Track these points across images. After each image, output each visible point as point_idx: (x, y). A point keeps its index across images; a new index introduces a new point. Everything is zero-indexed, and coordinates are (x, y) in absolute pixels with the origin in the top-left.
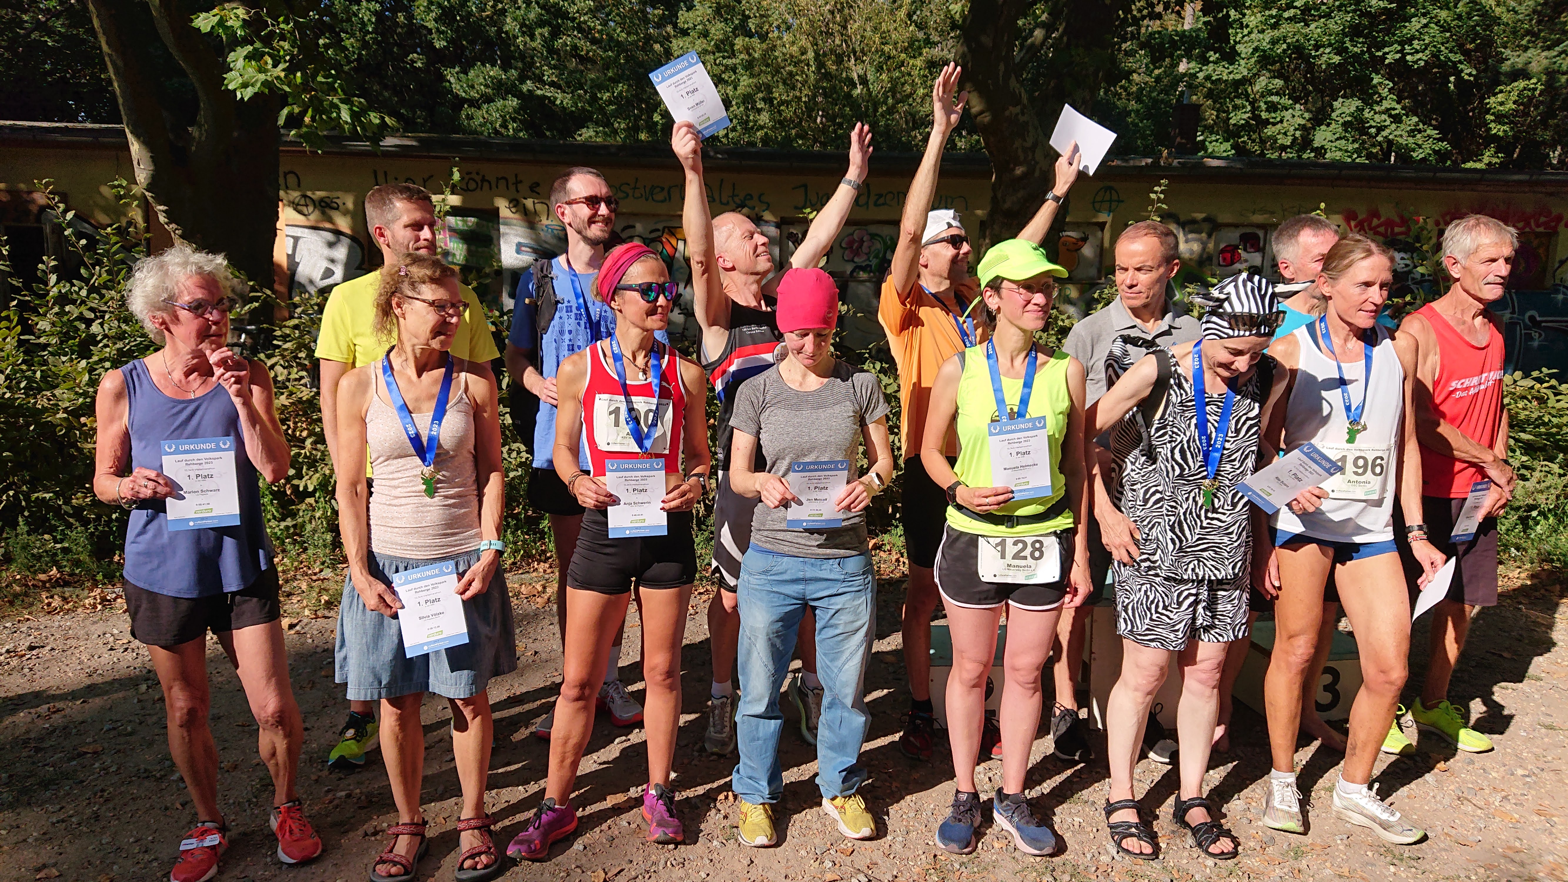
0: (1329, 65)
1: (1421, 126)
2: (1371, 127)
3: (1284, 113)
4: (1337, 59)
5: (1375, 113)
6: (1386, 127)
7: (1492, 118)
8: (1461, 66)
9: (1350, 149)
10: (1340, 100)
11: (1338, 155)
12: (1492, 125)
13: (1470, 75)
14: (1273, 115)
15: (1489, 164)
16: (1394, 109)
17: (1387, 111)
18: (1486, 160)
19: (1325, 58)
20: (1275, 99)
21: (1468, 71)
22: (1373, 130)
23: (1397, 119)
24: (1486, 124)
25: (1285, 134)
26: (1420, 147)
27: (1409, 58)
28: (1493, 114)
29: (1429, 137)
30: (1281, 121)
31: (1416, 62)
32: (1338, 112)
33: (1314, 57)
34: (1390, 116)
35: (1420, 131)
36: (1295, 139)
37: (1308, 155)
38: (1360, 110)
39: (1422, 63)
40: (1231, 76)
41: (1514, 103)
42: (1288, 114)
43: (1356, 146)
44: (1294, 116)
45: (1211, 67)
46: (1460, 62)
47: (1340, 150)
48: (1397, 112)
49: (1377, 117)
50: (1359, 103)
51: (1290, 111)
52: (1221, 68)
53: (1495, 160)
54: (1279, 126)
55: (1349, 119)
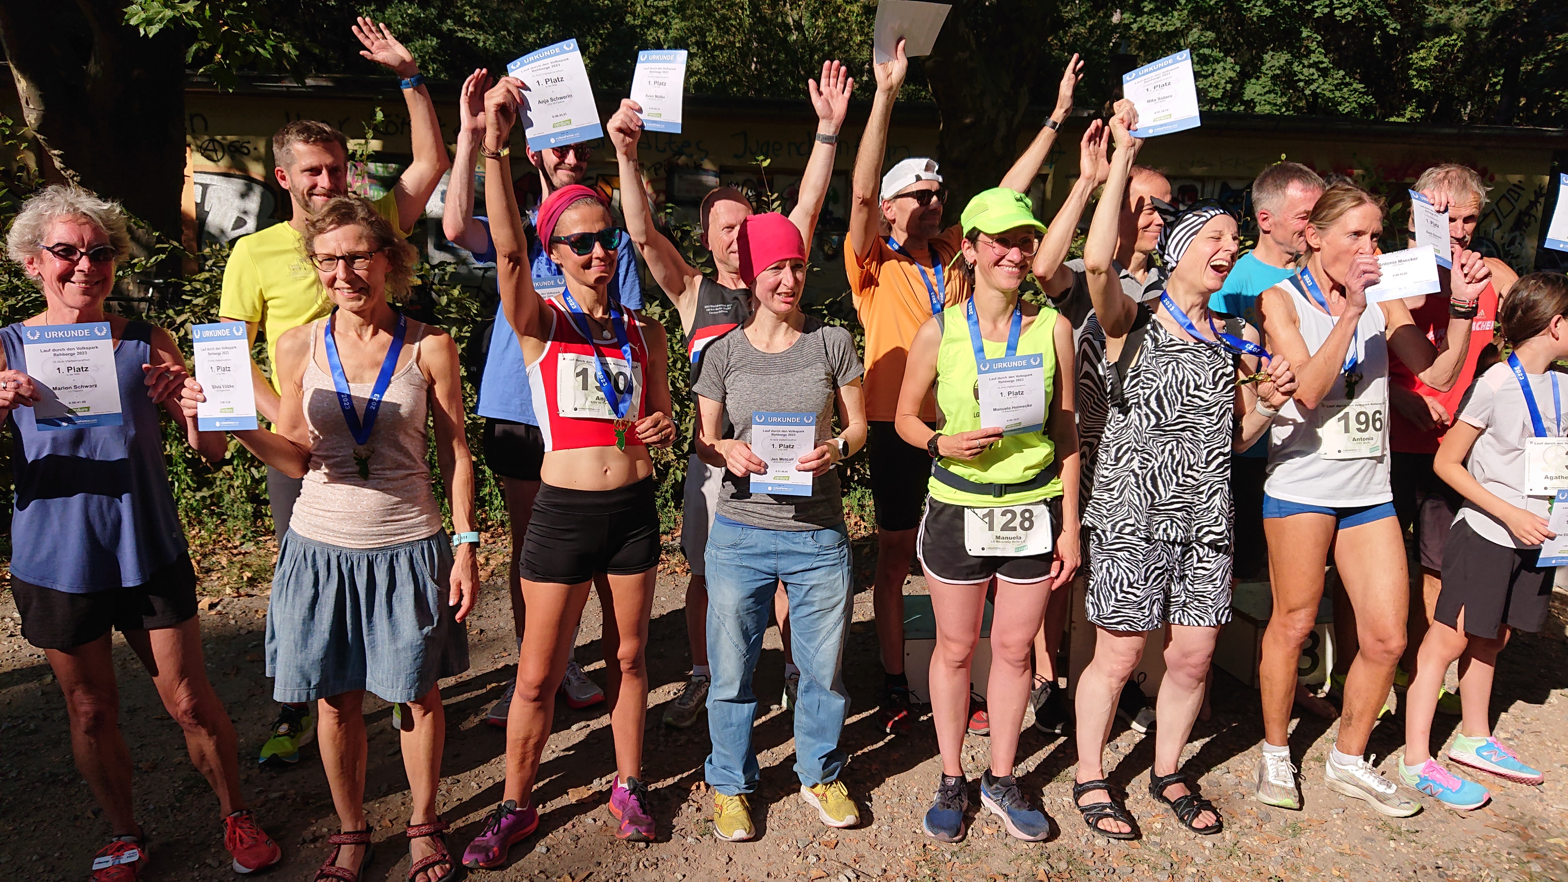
0: (1259, 17)
1: (1348, 80)
2: (1300, 80)
3: (1215, 66)
4: (1268, 12)
5: (1304, 66)
6: (1314, 81)
7: (1414, 73)
8: (1387, 21)
9: (1279, 102)
10: (1271, 53)
11: (1267, 109)
12: (1415, 81)
13: (1394, 29)
14: (1205, 68)
15: (1411, 119)
16: (1322, 62)
17: (1315, 65)
18: (1408, 115)
19: (1256, 10)
20: (1207, 51)
21: (1393, 26)
22: (1301, 84)
23: (1324, 73)
24: (1408, 79)
25: (1216, 87)
26: (1346, 99)
27: (1337, 12)
28: (1415, 69)
29: (1356, 90)
30: (1212, 74)
31: (1343, 17)
32: (1268, 65)
33: (1245, 10)
34: (1318, 69)
35: (1347, 85)
36: (1226, 91)
37: (1239, 108)
38: (1289, 63)
39: (1350, 18)
40: (1165, 28)
41: (1436, 58)
42: (1219, 67)
43: (1285, 99)
44: (1225, 69)
45: (1145, 18)
46: (1386, 17)
47: (1269, 103)
48: (1325, 65)
49: (1305, 70)
50: (1288, 56)
51: (1222, 64)
52: (1154, 20)
53: (1416, 115)
54: (1210, 79)
55: (1279, 72)
